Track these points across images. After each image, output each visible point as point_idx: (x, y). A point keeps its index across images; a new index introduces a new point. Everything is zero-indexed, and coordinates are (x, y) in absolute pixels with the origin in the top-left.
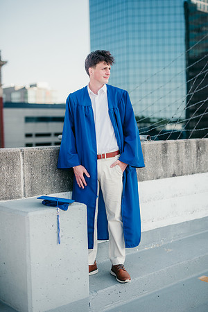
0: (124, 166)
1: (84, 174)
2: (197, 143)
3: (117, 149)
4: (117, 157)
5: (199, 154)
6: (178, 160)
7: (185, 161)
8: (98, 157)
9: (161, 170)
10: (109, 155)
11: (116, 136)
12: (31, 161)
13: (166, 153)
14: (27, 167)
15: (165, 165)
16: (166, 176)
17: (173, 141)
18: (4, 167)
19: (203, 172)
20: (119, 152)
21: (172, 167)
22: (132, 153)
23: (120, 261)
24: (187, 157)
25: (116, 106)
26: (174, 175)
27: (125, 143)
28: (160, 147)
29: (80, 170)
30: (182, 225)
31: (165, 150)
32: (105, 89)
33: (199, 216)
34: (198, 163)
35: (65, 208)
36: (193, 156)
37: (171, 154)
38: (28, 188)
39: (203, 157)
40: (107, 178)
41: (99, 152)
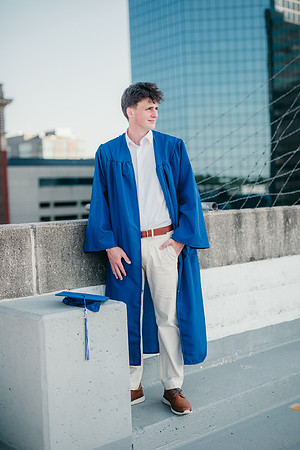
0: (180, 247)
1: (122, 259)
2: (285, 212)
3: (168, 222)
4: (169, 234)
5: (287, 228)
6: (258, 237)
7: (267, 239)
8: (142, 235)
9: (233, 252)
10: (158, 232)
11: (168, 205)
12: (46, 242)
13: (240, 227)
14: (40, 251)
15: (239, 245)
16: (240, 261)
17: (250, 210)
18: (8, 252)
19: (294, 254)
20: (171, 228)
21: (250, 247)
22: (191, 229)
23: (176, 383)
24: (271, 233)
25: (167, 162)
26: (252, 259)
27: (180, 213)
28: (231, 218)
29: (116, 254)
30: (265, 330)
31: (238, 223)
32: (150, 136)
33: (290, 317)
34: (287, 241)
35: (96, 309)
36: (280, 231)
37: (248, 228)
38: (42, 281)
39: (294, 232)
40: (156, 264)
41: (144, 228)
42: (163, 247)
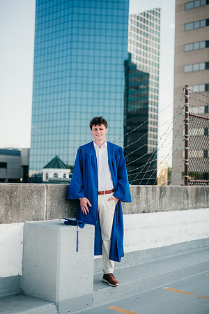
0: (117, 200)
1: (88, 204)
2: (160, 188)
3: (112, 188)
4: (112, 193)
5: (161, 197)
6: (147, 200)
7: (152, 202)
8: (99, 193)
9: (135, 207)
10: (107, 192)
11: (113, 179)
12: (52, 194)
14: (49, 198)
15: (138, 204)
16: (138, 212)
17: (144, 186)
18: (35, 197)
19: (164, 211)
20: (113, 191)
21: (143, 206)
22: (123, 192)
23: (111, 271)
24: (153, 199)
25: (114, 158)
26: (144, 212)
27: (118, 184)
28: (135, 189)
29: (85, 201)
30: (148, 251)
31: (138, 193)
33: (160, 245)
34: (160, 204)
35: (82, 227)
36: (157, 198)
37: (143, 195)
38: (49, 213)
39: (164, 199)
40: (105, 208)
41: (100, 190)
42: (109, 200)
